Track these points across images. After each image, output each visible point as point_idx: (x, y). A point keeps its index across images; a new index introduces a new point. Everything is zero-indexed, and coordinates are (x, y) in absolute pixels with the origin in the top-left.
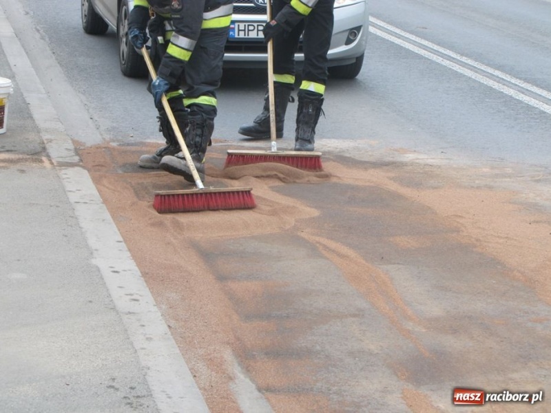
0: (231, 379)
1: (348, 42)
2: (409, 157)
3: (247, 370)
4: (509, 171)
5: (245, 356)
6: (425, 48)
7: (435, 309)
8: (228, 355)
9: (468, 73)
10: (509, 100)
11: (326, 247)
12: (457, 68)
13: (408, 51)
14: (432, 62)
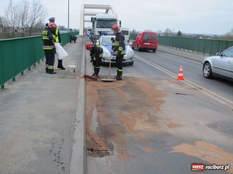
0: (93, 109)
1: (131, 60)
2: (136, 76)
3: (97, 108)
4: (150, 78)
5: (97, 106)
6: (145, 60)
7: (130, 99)
8: (95, 106)
9: (150, 64)
10: (154, 68)
11: (117, 90)
12: (148, 63)
13: (142, 61)
14: (145, 63)
